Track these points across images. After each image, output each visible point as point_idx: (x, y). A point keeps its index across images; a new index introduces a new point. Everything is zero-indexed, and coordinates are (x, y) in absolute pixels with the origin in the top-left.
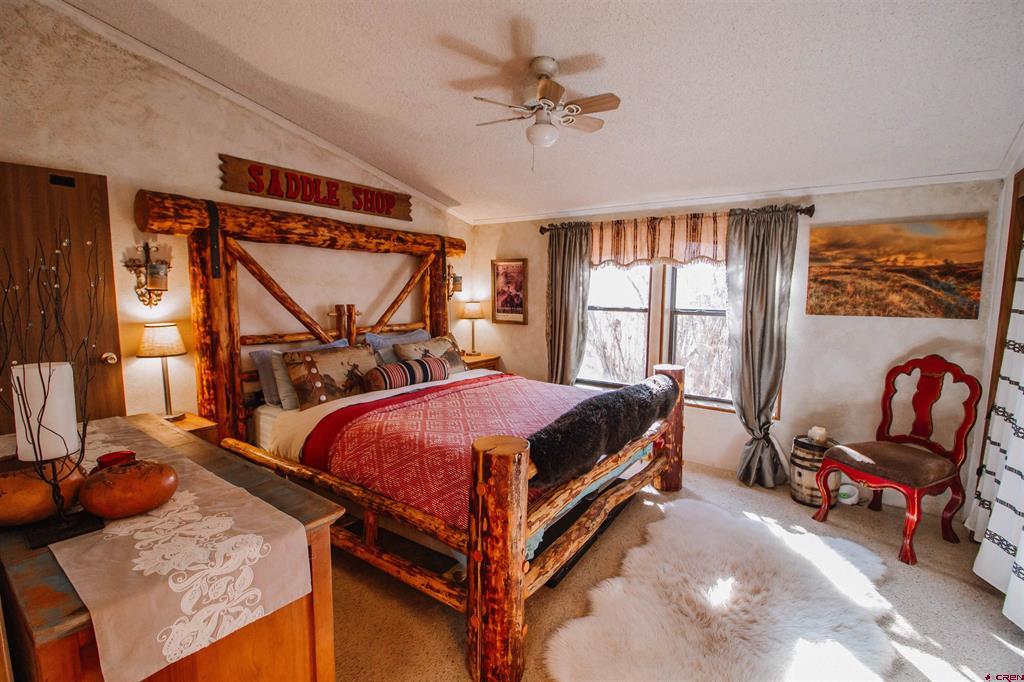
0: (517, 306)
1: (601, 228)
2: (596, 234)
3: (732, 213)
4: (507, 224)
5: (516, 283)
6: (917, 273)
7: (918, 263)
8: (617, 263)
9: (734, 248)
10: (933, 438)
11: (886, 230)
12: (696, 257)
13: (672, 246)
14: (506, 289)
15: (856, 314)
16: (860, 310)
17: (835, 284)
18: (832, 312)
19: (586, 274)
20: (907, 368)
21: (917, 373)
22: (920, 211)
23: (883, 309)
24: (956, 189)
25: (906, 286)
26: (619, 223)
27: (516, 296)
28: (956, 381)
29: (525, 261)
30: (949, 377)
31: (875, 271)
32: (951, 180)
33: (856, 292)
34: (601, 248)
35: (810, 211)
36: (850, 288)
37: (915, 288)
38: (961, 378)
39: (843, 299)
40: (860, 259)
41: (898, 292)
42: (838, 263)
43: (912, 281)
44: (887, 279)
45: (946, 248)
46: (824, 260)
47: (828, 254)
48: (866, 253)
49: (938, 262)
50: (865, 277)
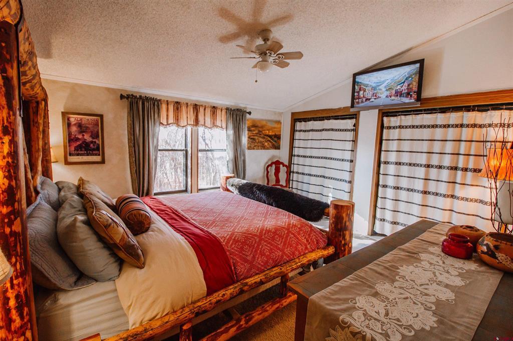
0: (94, 150)
1: (168, 104)
2: (164, 106)
3: (227, 109)
4: (76, 84)
5: (92, 132)
6: (270, 136)
7: (270, 134)
8: (178, 125)
9: (229, 124)
10: (281, 183)
11: (264, 123)
12: (214, 125)
13: (205, 119)
14: (80, 137)
15: (258, 149)
16: (260, 148)
17: (254, 139)
18: (254, 149)
19: (157, 129)
20: (271, 165)
21: (274, 166)
22: (270, 118)
23: (264, 147)
24: (275, 113)
25: (268, 140)
26: (177, 103)
27: (92, 142)
28: (283, 166)
29: (101, 116)
30: (281, 166)
31: (262, 136)
32: (275, 110)
33: (259, 142)
34: (167, 115)
35: (250, 113)
36: (257, 141)
37: (270, 141)
38: (284, 165)
39: (256, 144)
40: (259, 131)
41: (267, 142)
42: (254, 132)
43: (269, 139)
44: (264, 138)
45: (275, 129)
46: (251, 131)
47: (252, 129)
48: (260, 129)
49: (274, 134)
50: (260, 137)
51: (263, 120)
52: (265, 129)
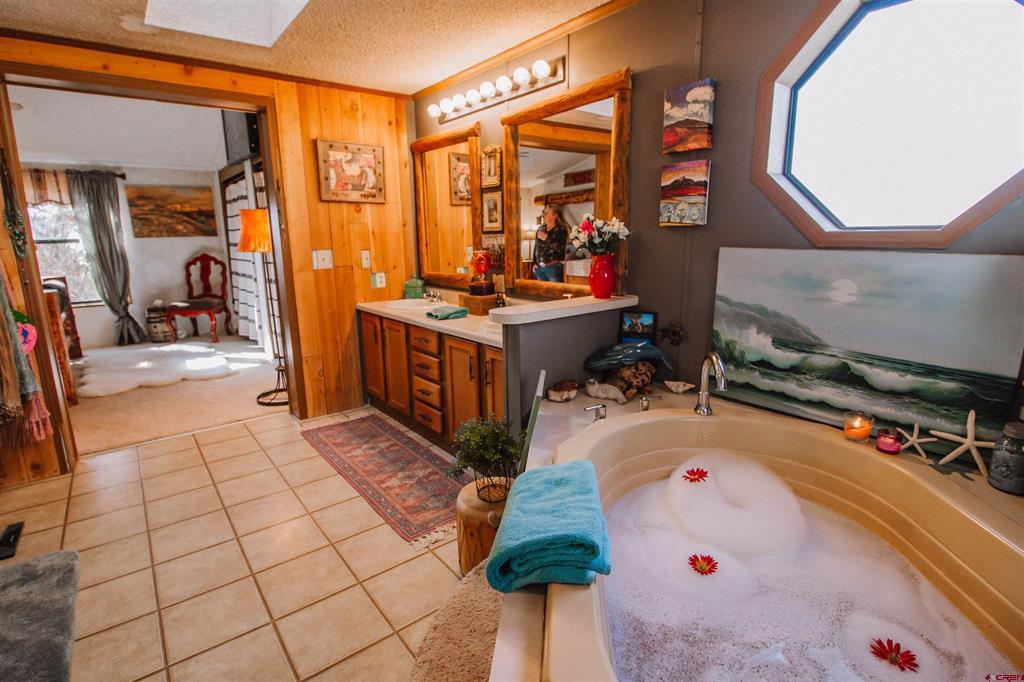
6: (187, 214)
7: (187, 209)
9: (76, 196)
10: (212, 292)
11: (167, 192)
12: (45, 200)
16: (164, 234)
17: (147, 220)
18: (149, 236)
20: (193, 262)
21: (198, 264)
23: (175, 233)
25: (184, 221)
28: (215, 264)
30: (212, 263)
31: (167, 213)
33: (160, 224)
35: (123, 176)
36: (156, 222)
37: (189, 222)
38: (217, 262)
39: (153, 228)
40: (157, 206)
41: (181, 224)
42: (146, 208)
43: (186, 218)
44: (173, 217)
45: (197, 202)
46: (137, 206)
47: (139, 202)
48: (160, 203)
49: (195, 209)
50: (162, 216)
51: (162, 187)
52: (168, 202)
